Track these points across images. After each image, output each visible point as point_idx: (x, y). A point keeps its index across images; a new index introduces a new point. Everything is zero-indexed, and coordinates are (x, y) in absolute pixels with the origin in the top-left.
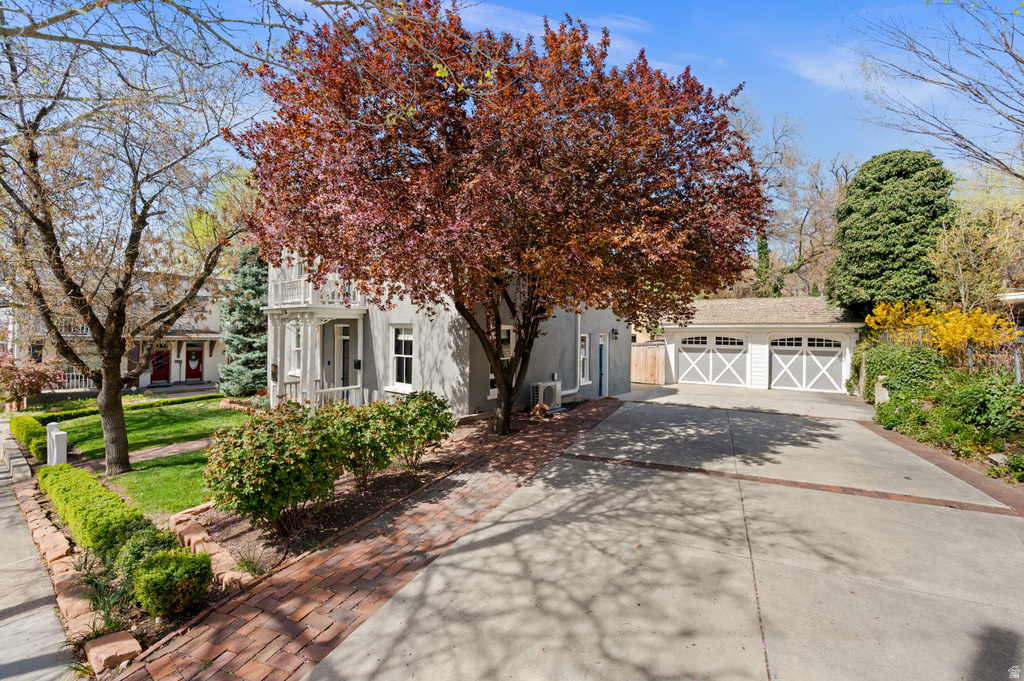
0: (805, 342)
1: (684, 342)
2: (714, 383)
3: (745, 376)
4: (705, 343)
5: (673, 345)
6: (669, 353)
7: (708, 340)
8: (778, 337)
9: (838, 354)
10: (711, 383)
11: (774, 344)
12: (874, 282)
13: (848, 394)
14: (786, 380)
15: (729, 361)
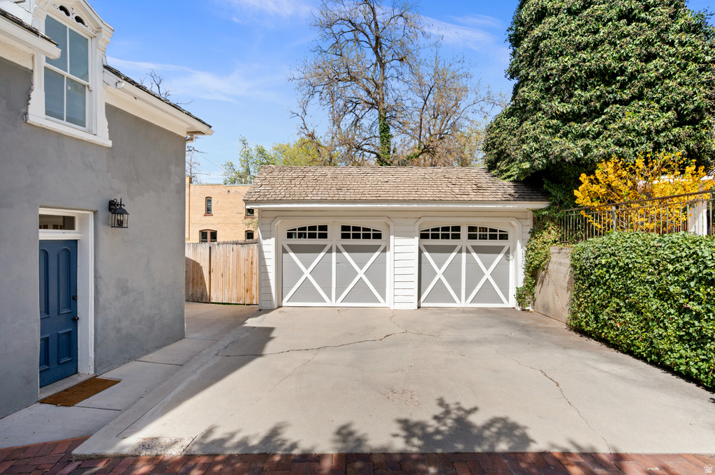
0: (464, 233)
1: (290, 236)
2: (338, 304)
3: (385, 288)
4: (324, 236)
5: (272, 241)
6: (266, 255)
7: (329, 232)
8: (430, 224)
9: (505, 250)
10: (334, 304)
11: (424, 236)
12: (588, 127)
13: (519, 309)
14: (440, 293)
15: (360, 266)
